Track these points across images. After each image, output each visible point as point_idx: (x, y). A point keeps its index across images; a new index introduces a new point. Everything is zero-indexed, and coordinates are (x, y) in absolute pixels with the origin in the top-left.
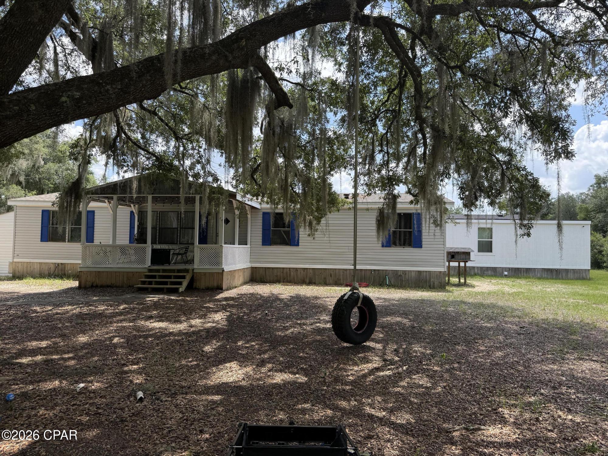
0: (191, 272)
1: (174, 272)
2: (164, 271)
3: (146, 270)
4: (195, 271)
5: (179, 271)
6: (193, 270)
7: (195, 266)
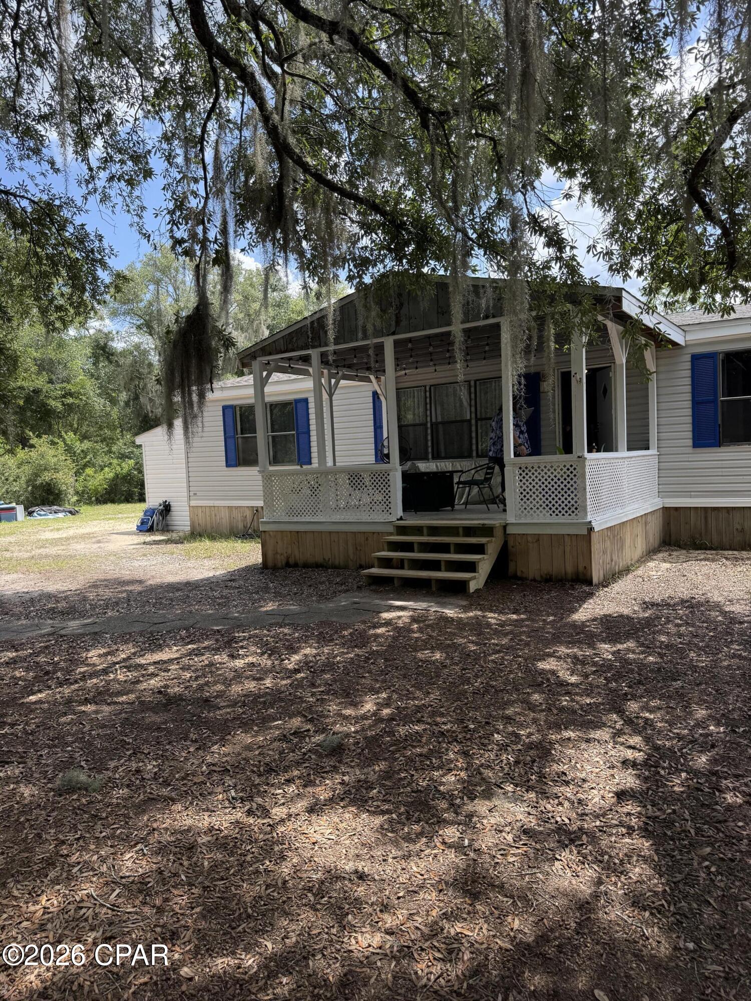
0: (499, 533)
1: (457, 535)
2: (434, 530)
3: (391, 529)
4: (510, 530)
5: (469, 531)
6: (505, 527)
7: (511, 518)
